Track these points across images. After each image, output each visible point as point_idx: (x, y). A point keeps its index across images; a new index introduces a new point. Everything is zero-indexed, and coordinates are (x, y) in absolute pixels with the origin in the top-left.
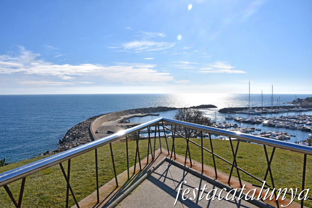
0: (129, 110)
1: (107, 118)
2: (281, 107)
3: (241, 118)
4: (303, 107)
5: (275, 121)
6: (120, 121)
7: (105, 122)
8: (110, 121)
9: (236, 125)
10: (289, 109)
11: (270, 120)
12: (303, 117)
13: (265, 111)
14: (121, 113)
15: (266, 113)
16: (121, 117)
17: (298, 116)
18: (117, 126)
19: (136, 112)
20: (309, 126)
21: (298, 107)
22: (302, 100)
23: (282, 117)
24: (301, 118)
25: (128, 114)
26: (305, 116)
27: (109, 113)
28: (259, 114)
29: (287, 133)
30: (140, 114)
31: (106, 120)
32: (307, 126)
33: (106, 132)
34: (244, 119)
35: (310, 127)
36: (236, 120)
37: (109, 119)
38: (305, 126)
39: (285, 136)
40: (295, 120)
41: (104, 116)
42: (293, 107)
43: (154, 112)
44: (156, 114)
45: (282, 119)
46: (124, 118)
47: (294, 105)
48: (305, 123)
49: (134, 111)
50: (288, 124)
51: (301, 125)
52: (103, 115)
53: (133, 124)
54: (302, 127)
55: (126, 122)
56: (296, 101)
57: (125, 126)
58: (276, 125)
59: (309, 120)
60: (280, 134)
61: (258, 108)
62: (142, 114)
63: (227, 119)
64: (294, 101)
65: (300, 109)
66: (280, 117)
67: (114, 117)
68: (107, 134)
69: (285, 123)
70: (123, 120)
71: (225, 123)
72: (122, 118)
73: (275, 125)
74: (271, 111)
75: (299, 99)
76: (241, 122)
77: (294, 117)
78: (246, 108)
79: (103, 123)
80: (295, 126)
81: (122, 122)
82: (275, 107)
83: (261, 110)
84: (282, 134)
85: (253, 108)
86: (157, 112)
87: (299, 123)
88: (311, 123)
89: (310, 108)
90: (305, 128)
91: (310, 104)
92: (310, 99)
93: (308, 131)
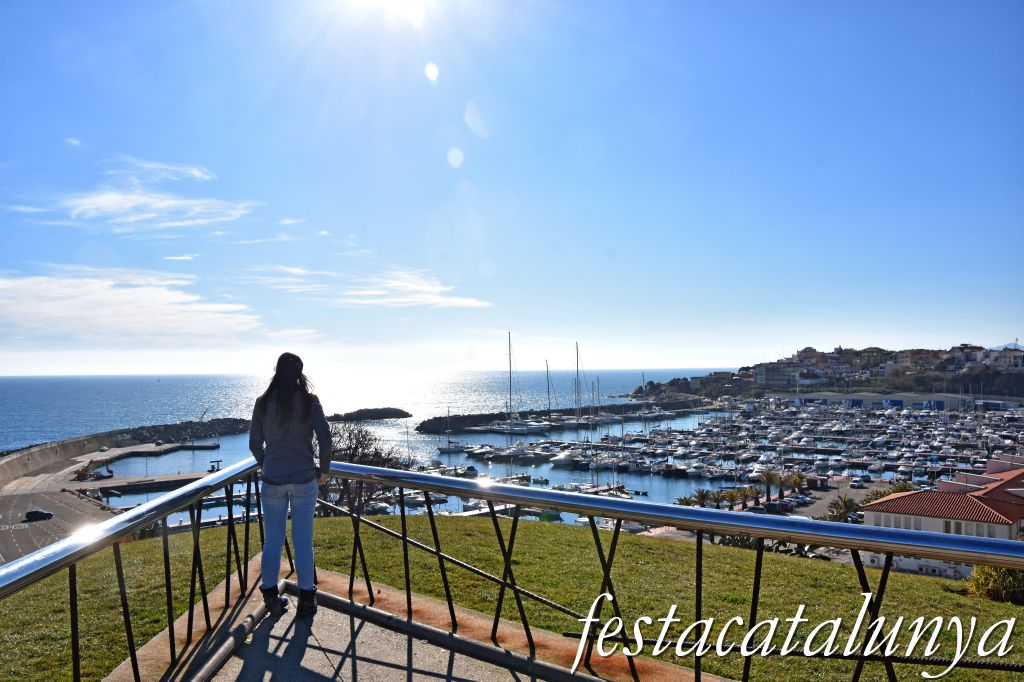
0: (111, 434)
1: (25, 465)
2: (603, 408)
3: (488, 449)
4: (665, 407)
5: (589, 452)
6: (76, 472)
7: (16, 478)
8: (36, 474)
9: (471, 469)
10: (623, 413)
12: (664, 436)
13: (557, 421)
14: (81, 446)
15: (560, 429)
16: (79, 459)
17: (651, 433)
18: (64, 490)
19: (133, 438)
20: (682, 462)
21: (649, 406)
22: (659, 385)
23: (606, 438)
24: (658, 439)
25: (105, 448)
26: (670, 432)
27: (31, 447)
28: (540, 432)
29: (623, 487)
30: (151, 447)
31: (21, 473)
32: (676, 461)
33: (21, 515)
34: (497, 449)
35: (685, 464)
36: (472, 455)
37: (32, 468)
38: (671, 461)
40: (643, 447)
41: (14, 456)
42: (637, 407)
43: (199, 438)
44: (209, 443)
45: (609, 445)
46: (91, 462)
47: (640, 402)
48: (671, 453)
49: (129, 436)
50: (624, 458)
51: (660, 460)
52: (9, 453)
53: (125, 484)
54: (664, 466)
55: (100, 478)
56: (644, 389)
57: (93, 491)
58: (592, 465)
59: (682, 445)
60: (604, 491)
61: (536, 413)
62: (158, 444)
63: (443, 452)
64: (640, 390)
65: (657, 411)
66: (603, 439)
67: (52, 460)
68: (24, 522)
69: (617, 457)
70: (86, 469)
71: (437, 465)
72: (84, 461)
73: (588, 465)
74: (575, 422)
75: (651, 383)
76: (489, 459)
78: (501, 417)
79: (7, 484)
80: (645, 463)
81: (81, 476)
82: (585, 411)
83: (545, 420)
84: (611, 489)
85: (524, 415)
86: (211, 436)
87: (654, 455)
88: (687, 451)
89: (683, 410)
90: (671, 466)
91: (682, 396)
92: (680, 384)
93: (681, 475)
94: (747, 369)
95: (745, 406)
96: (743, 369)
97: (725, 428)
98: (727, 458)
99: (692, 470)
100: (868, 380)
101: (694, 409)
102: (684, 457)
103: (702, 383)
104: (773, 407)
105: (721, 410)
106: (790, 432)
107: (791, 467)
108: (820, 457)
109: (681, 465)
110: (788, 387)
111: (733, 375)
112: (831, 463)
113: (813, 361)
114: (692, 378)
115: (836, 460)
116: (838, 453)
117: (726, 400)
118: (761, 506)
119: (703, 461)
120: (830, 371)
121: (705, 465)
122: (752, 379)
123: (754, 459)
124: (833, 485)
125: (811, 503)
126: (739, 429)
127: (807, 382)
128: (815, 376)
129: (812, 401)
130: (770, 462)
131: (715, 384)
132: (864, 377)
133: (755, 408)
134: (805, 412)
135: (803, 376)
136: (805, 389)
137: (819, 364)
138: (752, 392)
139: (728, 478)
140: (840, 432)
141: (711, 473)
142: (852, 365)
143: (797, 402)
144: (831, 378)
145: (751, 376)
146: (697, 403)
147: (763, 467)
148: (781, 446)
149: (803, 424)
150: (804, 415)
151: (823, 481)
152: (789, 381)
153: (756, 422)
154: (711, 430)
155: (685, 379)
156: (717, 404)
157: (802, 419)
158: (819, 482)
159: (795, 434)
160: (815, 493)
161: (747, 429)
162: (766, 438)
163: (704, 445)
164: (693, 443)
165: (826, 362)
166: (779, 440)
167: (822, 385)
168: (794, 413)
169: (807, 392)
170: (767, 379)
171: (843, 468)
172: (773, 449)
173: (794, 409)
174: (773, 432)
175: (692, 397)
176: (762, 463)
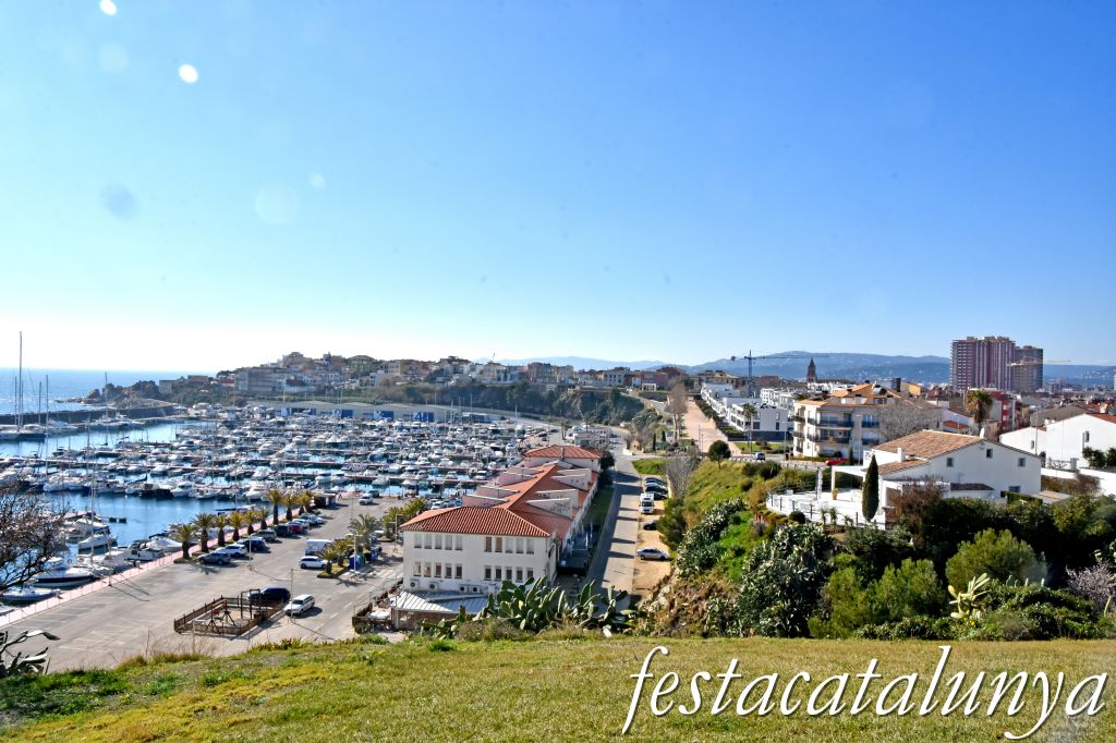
2: (53, 416)
4: (134, 414)
5: (43, 470)
10: (78, 421)
11: (18, 467)
12: (136, 450)
17: (117, 446)
20: (163, 480)
21: (112, 414)
22: (120, 389)
23: (60, 453)
24: (128, 453)
26: (143, 445)
29: (94, 514)
32: (156, 479)
35: (169, 483)
38: (150, 480)
39: (90, 522)
40: (111, 463)
42: (95, 415)
45: (62, 462)
47: (100, 408)
48: (148, 470)
50: (90, 477)
51: (133, 478)
54: (142, 485)
56: (101, 393)
58: (47, 487)
59: (159, 460)
64: (95, 395)
65: (121, 420)
66: (55, 454)
69: (78, 476)
73: (41, 486)
74: (15, 432)
75: (110, 386)
77: (105, 449)
80: (117, 482)
82: (29, 418)
87: (124, 473)
88: (167, 467)
89: (154, 418)
90: (152, 485)
91: (151, 403)
92: (145, 388)
93: (165, 496)
94: (226, 373)
95: (225, 415)
96: (223, 373)
97: (208, 440)
98: (216, 474)
99: (178, 490)
100: (358, 390)
101: (167, 418)
102: (164, 474)
103: (173, 387)
104: (257, 416)
105: (197, 419)
106: (284, 444)
107: (291, 484)
108: (321, 471)
109: (163, 484)
110: (273, 394)
111: (211, 379)
112: (333, 478)
113: (301, 367)
114: (162, 382)
115: (339, 475)
116: (338, 467)
117: (204, 407)
118: (269, 530)
119: (189, 478)
120: (319, 379)
121: (193, 484)
122: (232, 385)
123: (249, 475)
124: (341, 502)
125: (323, 523)
126: (225, 441)
127: (295, 389)
128: (302, 384)
129: (301, 410)
130: (265, 478)
131: (189, 389)
132: (354, 386)
133: (237, 417)
134: (293, 423)
135: (290, 383)
136: (292, 398)
137: (307, 371)
138: (234, 399)
139: (223, 498)
140: (335, 445)
141: (202, 493)
142: (341, 373)
143: (284, 411)
144: (319, 386)
145: (232, 382)
146: (170, 411)
147: (261, 484)
148: (274, 459)
149: (294, 435)
150: (294, 426)
151: (331, 498)
152: (274, 388)
153: (241, 434)
154: (192, 443)
155: (152, 382)
156: (192, 412)
157: (293, 430)
158: (327, 500)
159: (289, 447)
160: (324, 512)
161: (234, 441)
162: (255, 451)
163: (186, 460)
164: (173, 457)
165: (314, 369)
166: (271, 453)
167: (310, 394)
168: (282, 423)
169: (294, 401)
170: (250, 386)
171: (345, 483)
172: (267, 464)
173: (281, 419)
174: (264, 444)
175: (162, 404)
176: (259, 479)
